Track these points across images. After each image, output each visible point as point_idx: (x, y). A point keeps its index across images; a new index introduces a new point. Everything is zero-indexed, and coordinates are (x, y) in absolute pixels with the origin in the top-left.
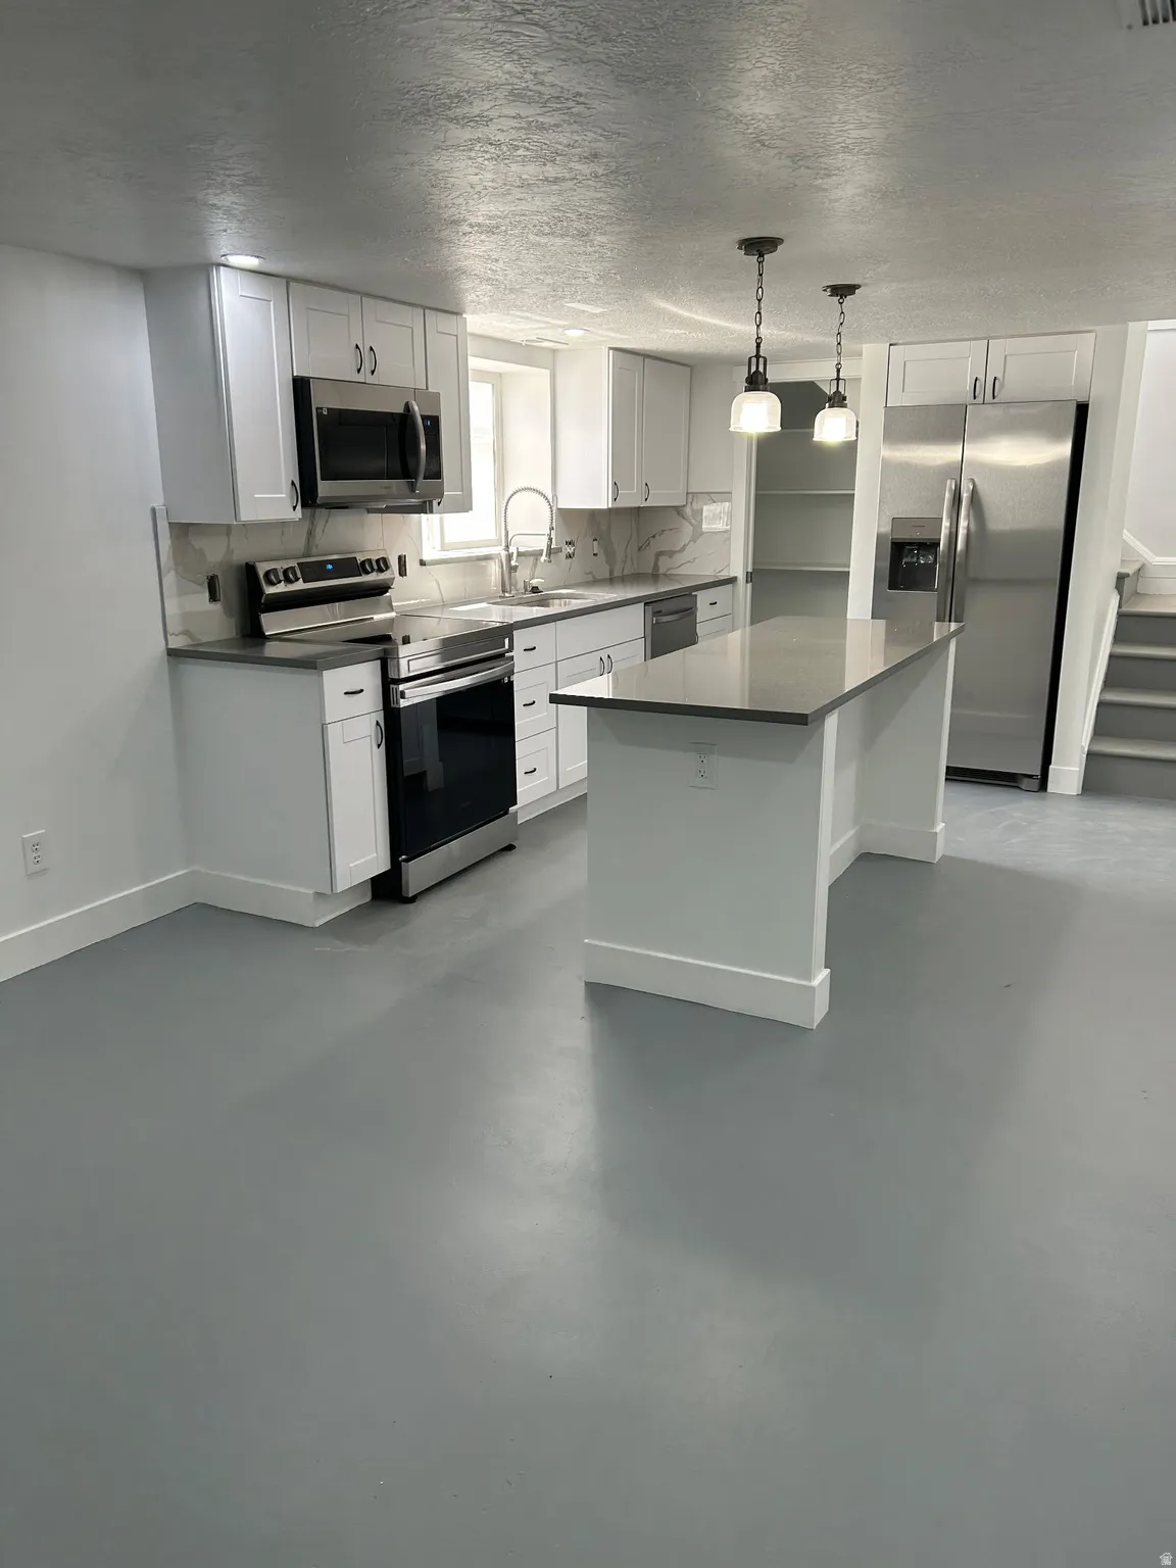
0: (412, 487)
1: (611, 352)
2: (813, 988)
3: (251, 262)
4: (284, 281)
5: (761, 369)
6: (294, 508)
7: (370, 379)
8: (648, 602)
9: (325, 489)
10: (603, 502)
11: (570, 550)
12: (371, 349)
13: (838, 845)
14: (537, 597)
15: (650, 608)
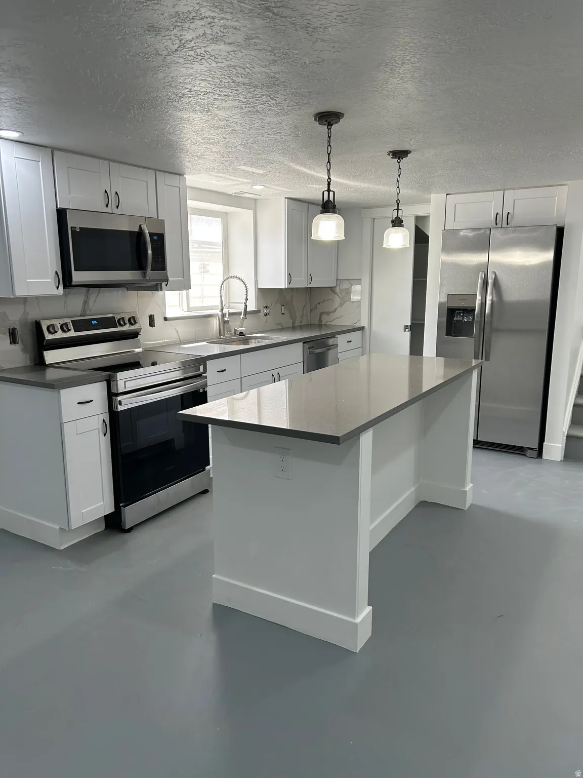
0: (144, 275)
1: (286, 200)
2: (356, 625)
3: (15, 135)
4: (50, 150)
5: (331, 199)
6: (58, 288)
7: (115, 211)
8: (305, 341)
9: (78, 277)
10: (282, 284)
11: (267, 311)
12: (116, 193)
13: (373, 525)
14: (242, 337)
15: (307, 346)
